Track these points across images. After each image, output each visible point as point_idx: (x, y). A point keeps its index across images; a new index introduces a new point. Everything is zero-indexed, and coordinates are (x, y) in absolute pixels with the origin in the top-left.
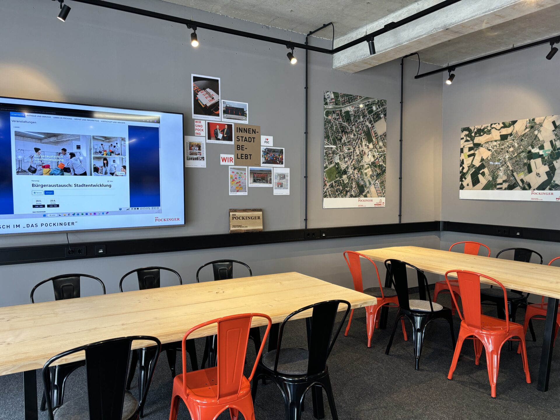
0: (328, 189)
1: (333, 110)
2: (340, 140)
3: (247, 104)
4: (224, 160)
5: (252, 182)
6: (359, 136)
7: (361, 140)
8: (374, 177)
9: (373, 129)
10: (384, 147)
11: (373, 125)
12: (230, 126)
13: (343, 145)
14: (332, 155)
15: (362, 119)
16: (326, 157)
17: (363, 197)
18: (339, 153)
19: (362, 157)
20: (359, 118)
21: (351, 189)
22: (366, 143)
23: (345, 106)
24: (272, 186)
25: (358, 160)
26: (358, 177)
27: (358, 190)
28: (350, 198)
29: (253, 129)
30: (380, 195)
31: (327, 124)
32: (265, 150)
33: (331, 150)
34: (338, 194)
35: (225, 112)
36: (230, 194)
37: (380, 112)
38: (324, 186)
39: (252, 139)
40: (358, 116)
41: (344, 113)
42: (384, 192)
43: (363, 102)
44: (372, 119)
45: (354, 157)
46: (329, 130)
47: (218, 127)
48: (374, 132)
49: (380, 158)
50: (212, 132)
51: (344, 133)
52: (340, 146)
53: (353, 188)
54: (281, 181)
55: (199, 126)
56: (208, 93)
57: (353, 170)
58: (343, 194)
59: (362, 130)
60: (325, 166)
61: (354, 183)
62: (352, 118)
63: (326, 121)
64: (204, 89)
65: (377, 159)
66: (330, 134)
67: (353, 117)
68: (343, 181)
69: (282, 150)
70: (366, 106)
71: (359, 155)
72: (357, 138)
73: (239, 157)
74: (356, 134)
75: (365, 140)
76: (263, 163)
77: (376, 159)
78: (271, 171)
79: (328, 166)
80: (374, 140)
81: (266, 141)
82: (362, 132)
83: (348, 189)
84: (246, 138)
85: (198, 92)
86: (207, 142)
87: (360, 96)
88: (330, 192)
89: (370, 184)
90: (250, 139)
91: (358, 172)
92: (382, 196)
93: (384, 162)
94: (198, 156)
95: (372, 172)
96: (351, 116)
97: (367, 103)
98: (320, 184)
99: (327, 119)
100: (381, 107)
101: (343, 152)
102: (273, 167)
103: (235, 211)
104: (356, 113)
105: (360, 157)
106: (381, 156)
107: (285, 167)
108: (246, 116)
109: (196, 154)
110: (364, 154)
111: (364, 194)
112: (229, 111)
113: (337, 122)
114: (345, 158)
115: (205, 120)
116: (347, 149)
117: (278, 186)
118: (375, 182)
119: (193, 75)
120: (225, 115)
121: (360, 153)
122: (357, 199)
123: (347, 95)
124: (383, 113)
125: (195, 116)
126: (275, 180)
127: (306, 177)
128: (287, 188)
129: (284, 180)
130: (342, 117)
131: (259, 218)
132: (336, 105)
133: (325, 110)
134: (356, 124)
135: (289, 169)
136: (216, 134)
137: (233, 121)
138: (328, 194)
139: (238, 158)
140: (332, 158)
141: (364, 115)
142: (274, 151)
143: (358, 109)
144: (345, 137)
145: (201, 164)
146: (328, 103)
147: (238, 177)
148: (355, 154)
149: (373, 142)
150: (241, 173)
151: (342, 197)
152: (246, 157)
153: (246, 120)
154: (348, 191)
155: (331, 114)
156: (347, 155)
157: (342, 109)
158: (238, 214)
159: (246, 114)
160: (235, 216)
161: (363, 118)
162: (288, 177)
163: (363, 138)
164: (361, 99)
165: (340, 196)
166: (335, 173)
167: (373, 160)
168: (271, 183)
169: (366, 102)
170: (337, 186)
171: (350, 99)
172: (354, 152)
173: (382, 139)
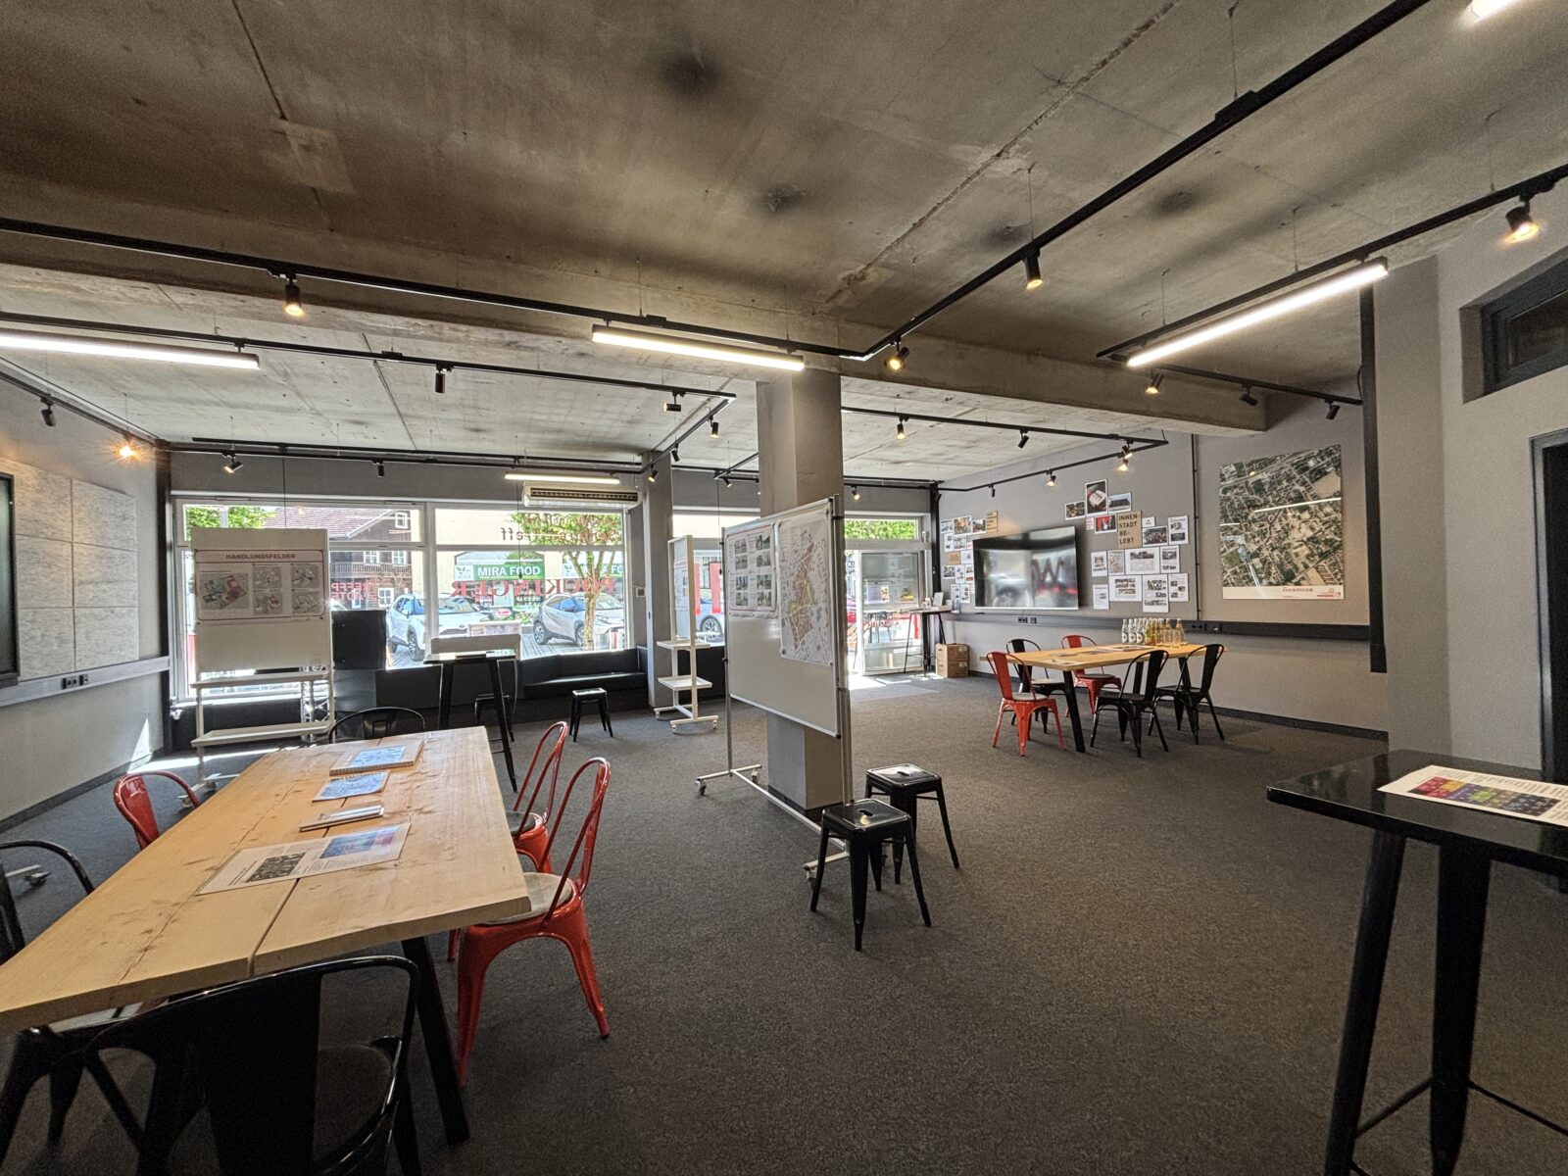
0: (1229, 576)
1: (1235, 484)
3: (1130, 494)
9: (1309, 492)
10: (1335, 513)
11: (1311, 486)
15: (1285, 483)
17: (1294, 585)
19: (1287, 533)
20: (1280, 484)
21: (1268, 575)
22: (1295, 513)
23: (1253, 474)
25: (1280, 537)
26: (1282, 560)
27: (1283, 577)
28: (1269, 587)
30: (1330, 582)
31: (1225, 502)
34: (1246, 582)
35: (1111, 506)
37: (1325, 466)
38: (1224, 573)
40: (1277, 482)
41: (1252, 484)
42: (1339, 577)
43: (1288, 461)
44: (1307, 479)
45: (1271, 534)
46: (1228, 508)
48: (1311, 496)
49: (1327, 528)
51: (1253, 507)
53: (1273, 574)
57: (1270, 551)
58: (1255, 582)
59: (1287, 497)
60: (1222, 550)
61: (1273, 568)
62: (1266, 487)
63: (1223, 500)
64: (1095, 492)
65: (1320, 531)
70: (1292, 465)
71: (1280, 531)
79: (1227, 549)
82: (1287, 500)
89: (1306, 567)
91: (1281, 552)
92: (1335, 584)
93: (1336, 534)
95: (1311, 550)
97: (1297, 460)
99: (1225, 497)
100: (1327, 457)
101: (1251, 530)
104: (1274, 479)
105: (1283, 533)
106: (1330, 527)
110: (1291, 529)
111: (1294, 581)
112: (1114, 504)
113: (1241, 497)
114: (1254, 537)
116: (1258, 527)
118: (1317, 564)
120: (1111, 509)
121: (1283, 528)
123: (1258, 461)
124: (1332, 465)
127: (1198, 564)
130: (1249, 490)
132: (1238, 478)
133: (1222, 488)
134: (1275, 492)
138: (1229, 582)
141: (1291, 478)
143: (1279, 473)
146: (1226, 478)
148: (1273, 530)
149: (1310, 510)
151: (1254, 585)
154: (1264, 579)
155: (1230, 490)
156: (1259, 534)
157: (1249, 480)
159: (1129, 503)
164: (1284, 458)
165: (1251, 584)
167: (1310, 534)
169: (1293, 459)
170: (1244, 572)
171: (1263, 464)
172: (1270, 529)
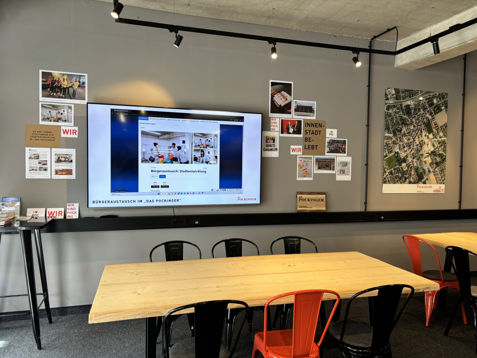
0: (387, 175)
1: (394, 104)
2: (400, 131)
3: (315, 102)
4: (294, 150)
5: (317, 169)
6: (419, 127)
7: (421, 131)
8: (433, 165)
9: (433, 121)
10: (444, 137)
11: (434, 117)
12: (300, 122)
13: (402, 136)
14: (392, 145)
15: (422, 112)
16: (386, 147)
17: (422, 183)
18: (398, 143)
19: (421, 147)
20: (420, 111)
21: (410, 176)
22: (426, 133)
23: (405, 100)
24: (335, 173)
25: (418, 149)
26: (418, 165)
27: (417, 177)
28: (409, 184)
29: (319, 124)
30: (439, 182)
31: (388, 117)
32: (330, 141)
33: (391, 141)
34: (397, 181)
35: (296, 110)
36: (298, 179)
37: (441, 105)
38: (384, 173)
39: (319, 132)
40: (418, 109)
41: (404, 107)
42: (443, 179)
43: (424, 96)
44: (433, 112)
45: (413, 146)
46: (389, 122)
47: (289, 123)
48: (434, 123)
49: (440, 147)
50: (285, 128)
51: (404, 125)
52: (400, 137)
53: (412, 175)
54: (343, 168)
55: (274, 123)
56: (282, 95)
57: (412, 159)
58: (402, 180)
59: (423, 121)
60: (385, 154)
61: (413, 171)
62: (412, 111)
63: (386, 114)
64: (280, 92)
65: (437, 148)
66: (390, 126)
67: (414, 110)
68: (402, 168)
69: (345, 141)
70: (426, 99)
71: (418, 145)
72: (417, 129)
73: (307, 147)
74: (416, 126)
75: (425, 131)
76: (328, 152)
77: (435, 148)
78: (334, 160)
79: (388, 154)
80: (434, 130)
81: (331, 133)
82: (422, 124)
83: (407, 176)
84: (313, 131)
85: (275, 94)
86: (280, 136)
87: (421, 91)
88: (389, 178)
90: (316, 132)
91: (418, 160)
92: (441, 183)
93: (444, 151)
94: (272, 147)
95: (432, 160)
96: (411, 109)
97: (428, 97)
98: (380, 171)
99: (388, 113)
100: (442, 100)
101: (403, 142)
102: (336, 156)
103: (302, 193)
104: (416, 107)
105: (419, 146)
106: (442, 146)
107: (347, 156)
108: (314, 113)
109: (271, 146)
110: (424, 144)
111: (423, 181)
112: (300, 109)
113: (398, 115)
114: (404, 148)
115: (280, 118)
116: (406, 140)
117: (340, 173)
118: (434, 169)
119: (271, 81)
120: (296, 113)
121: (419, 143)
122: (416, 185)
123: (408, 91)
124: (444, 105)
125: (271, 115)
126: (337, 167)
127: (367, 165)
128: (349, 175)
129: (347, 167)
130: (402, 111)
131: (322, 200)
132: (397, 100)
133: (386, 105)
134: (416, 116)
135: (351, 158)
136: (288, 129)
137: (302, 118)
138: (387, 180)
139: (305, 149)
140: (392, 147)
141: (425, 108)
142: (338, 142)
143: (419, 103)
144: (404, 128)
145: (275, 154)
146: (389, 98)
147: (305, 165)
148: (414, 144)
149: (433, 133)
150: (308, 161)
151: (401, 183)
152: (313, 147)
153: (314, 116)
154: (407, 178)
155: (391, 108)
156: (407, 145)
157: (403, 103)
158: (304, 196)
159: (314, 111)
160: (302, 198)
161: (423, 110)
162: (350, 164)
163: (423, 129)
164: (422, 93)
165: (399, 182)
166: (395, 161)
167: (432, 149)
168: (334, 170)
169: (426, 96)
170: (397, 173)
171: (411, 94)
172: (413, 142)
173: (443, 129)
